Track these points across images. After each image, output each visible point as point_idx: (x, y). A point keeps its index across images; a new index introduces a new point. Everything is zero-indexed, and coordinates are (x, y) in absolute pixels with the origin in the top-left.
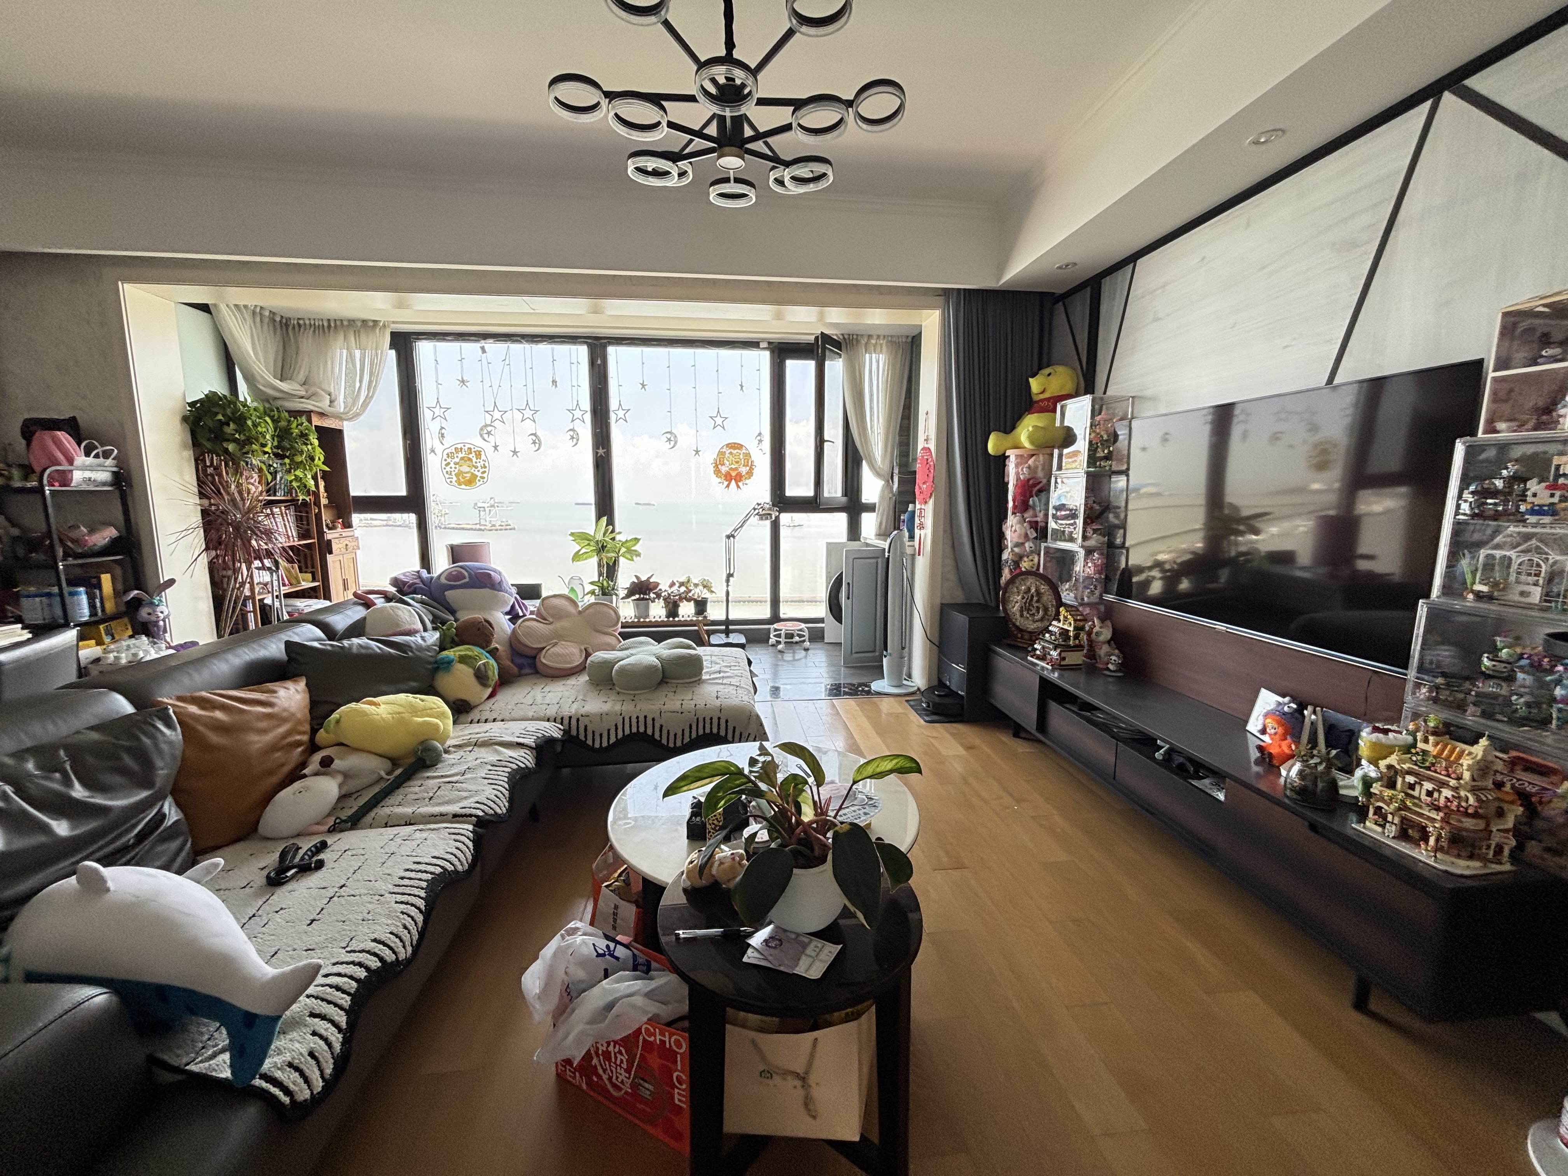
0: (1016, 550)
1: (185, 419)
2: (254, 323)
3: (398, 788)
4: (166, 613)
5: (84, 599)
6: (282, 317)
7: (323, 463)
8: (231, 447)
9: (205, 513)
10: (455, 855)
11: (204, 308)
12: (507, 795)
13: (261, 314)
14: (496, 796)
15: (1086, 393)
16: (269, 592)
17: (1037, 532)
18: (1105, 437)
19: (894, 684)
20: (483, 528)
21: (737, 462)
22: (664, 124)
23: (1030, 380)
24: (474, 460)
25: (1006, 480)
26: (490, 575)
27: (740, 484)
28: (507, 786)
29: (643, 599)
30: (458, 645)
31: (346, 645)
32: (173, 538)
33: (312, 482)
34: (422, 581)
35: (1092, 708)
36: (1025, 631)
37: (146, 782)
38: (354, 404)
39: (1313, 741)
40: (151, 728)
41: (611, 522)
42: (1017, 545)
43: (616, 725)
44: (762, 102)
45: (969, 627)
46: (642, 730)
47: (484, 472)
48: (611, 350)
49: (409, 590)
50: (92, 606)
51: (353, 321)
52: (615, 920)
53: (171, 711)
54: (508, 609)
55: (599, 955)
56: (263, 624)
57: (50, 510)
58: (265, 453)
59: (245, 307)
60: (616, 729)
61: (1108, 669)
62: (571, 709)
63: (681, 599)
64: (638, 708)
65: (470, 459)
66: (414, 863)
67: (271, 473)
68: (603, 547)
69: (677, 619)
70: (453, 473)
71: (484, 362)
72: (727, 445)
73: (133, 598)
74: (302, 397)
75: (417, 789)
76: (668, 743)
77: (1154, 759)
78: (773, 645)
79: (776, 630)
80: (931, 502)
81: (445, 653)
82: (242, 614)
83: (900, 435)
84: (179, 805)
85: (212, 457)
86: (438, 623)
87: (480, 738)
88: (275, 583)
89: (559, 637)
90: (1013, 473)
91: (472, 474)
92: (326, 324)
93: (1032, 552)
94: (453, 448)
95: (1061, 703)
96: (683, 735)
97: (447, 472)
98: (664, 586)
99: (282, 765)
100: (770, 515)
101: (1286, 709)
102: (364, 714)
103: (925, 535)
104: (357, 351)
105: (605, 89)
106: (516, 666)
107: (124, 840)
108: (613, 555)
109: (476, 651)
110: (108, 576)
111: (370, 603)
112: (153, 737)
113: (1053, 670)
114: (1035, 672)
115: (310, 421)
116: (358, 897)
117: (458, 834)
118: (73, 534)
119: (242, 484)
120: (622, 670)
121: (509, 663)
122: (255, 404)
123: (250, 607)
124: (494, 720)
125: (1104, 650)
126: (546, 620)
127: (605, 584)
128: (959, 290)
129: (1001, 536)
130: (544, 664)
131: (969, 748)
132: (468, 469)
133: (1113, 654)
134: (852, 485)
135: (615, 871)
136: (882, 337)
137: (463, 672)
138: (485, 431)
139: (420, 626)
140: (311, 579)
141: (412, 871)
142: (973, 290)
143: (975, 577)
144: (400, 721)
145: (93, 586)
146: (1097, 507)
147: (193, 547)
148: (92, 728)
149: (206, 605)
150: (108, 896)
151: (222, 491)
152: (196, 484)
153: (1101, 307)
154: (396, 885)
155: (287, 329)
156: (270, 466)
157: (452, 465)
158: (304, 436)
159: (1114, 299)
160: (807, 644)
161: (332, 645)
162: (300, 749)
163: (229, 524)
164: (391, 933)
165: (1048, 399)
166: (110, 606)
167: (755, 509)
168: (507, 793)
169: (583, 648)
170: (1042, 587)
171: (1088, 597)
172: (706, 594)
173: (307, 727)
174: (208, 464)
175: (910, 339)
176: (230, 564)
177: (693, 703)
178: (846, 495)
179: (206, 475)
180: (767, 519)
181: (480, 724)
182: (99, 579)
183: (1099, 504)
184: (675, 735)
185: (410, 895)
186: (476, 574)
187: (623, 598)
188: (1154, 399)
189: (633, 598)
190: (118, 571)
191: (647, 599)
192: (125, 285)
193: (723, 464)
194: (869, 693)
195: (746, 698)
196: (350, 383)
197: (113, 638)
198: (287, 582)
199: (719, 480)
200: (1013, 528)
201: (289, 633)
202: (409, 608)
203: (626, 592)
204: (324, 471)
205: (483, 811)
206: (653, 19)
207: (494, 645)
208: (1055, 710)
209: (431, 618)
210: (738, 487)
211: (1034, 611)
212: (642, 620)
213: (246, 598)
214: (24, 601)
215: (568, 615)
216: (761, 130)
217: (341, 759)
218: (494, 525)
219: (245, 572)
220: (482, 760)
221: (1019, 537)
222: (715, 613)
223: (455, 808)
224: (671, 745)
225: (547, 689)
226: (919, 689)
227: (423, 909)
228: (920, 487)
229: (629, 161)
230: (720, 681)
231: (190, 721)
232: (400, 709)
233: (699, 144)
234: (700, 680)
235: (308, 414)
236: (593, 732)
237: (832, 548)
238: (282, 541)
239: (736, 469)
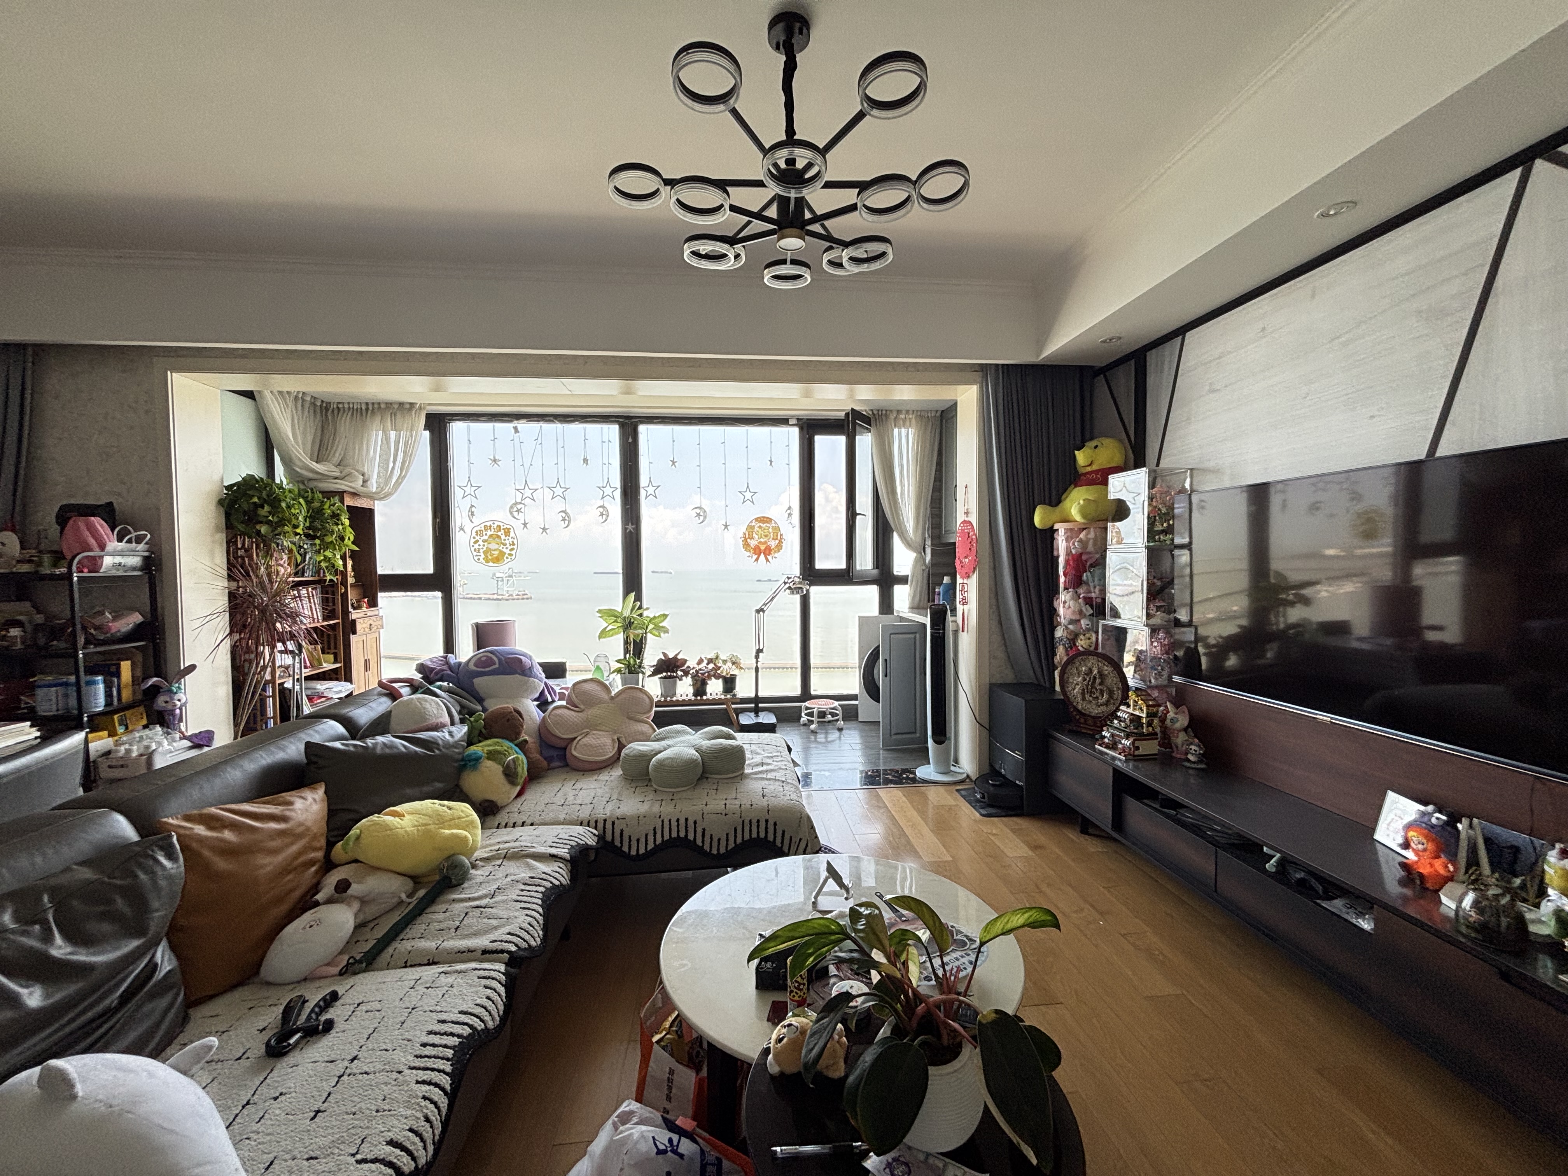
0: (1071, 627)
1: (221, 502)
2: (296, 409)
3: (420, 915)
4: (183, 701)
5: (101, 687)
6: (322, 401)
7: (353, 543)
8: (264, 529)
9: (232, 596)
10: (485, 1008)
11: (249, 395)
12: (541, 922)
13: (303, 400)
14: (529, 924)
15: (1136, 466)
16: (290, 676)
17: (1092, 609)
18: (1164, 510)
19: (942, 771)
20: (500, 597)
21: (766, 536)
22: (727, 207)
23: (1076, 452)
24: (503, 537)
25: (1055, 553)
26: (520, 660)
27: (769, 558)
28: (541, 910)
29: (670, 677)
30: (486, 739)
31: (370, 745)
32: (198, 623)
33: (341, 562)
34: (450, 667)
35: (1176, 805)
36: (1089, 716)
37: (139, 931)
38: (386, 484)
39: (1473, 862)
40: (151, 862)
41: (639, 598)
42: (1072, 622)
43: (655, 829)
44: (829, 185)
45: (1026, 709)
46: (682, 834)
47: (512, 550)
48: (642, 429)
49: (437, 677)
50: (108, 695)
51: (391, 404)
52: (670, 1088)
53: (175, 839)
54: (537, 695)
55: (660, 1152)
56: (282, 721)
57: (76, 596)
58: (297, 534)
59: (288, 392)
60: (655, 833)
61: (1188, 760)
62: (605, 810)
63: (709, 677)
64: (678, 808)
65: (499, 537)
66: (439, 1021)
67: (301, 555)
68: (631, 623)
69: (705, 698)
70: (481, 551)
71: (517, 441)
72: (756, 519)
73: (151, 686)
74: (336, 478)
75: (441, 916)
76: (711, 850)
77: (1265, 871)
78: (805, 725)
79: (807, 708)
80: (974, 578)
81: (473, 748)
82: (261, 700)
83: (932, 507)
84: (173, 948)
85: (244, 539)
86: (466, 714)
87: (509, 849)
88: (297, 665)
89: (590, 726)
90: (1062, 545)
91: (501, 551)
92: (364, 407)
93: (1088, 630)
94: (482, 526)
95: (1139, 799)
96: (727, 840)
97: (475, 550)
98: (692, 663)
99: (292, 891)
100: (801, 588)
101: (1434, 820)
102: (387, 827)
103: (969, 610)
104: (392, 433)
105: (664, 177)
106: (545, 759)
107: (107, 1002)
108: (640, 631)
109: (506, 744)
110: (129, 663)
111: (396, 695)
112: (152, 873)
113: (1127, 761)
114: (1105, 762)
115: (342, 502)
116: (371, 1076)
117: (489, 978)
118: (97, 621)
119: (271, 566)
120: (661, 764)
121: (538, 756)
122: (291, 486)
123: (270, 692)
124: (523, 824)
125: (1180, 739)
126: (577, 707)
127: (632, 661)
128: (997, 365)
129: (1053, 612)
130: (575, 757)
131: (1035, 847)
132: (496, 546)
133: (1192, 744)
134: (884, 558)
135: (665, 1019)
136: (911, 412)
137: (491, 770)
138: (515, 509)
139: (447, 719)
140: (332, 660)
141: (436, 1033)
142: (1012, 365)
143: (1027, 656)
144: (427, 834)
145: (111, 673)
146: (1159, 583)
147: (218, 630)
148: (82, 863)
149: (225, 690)
150: (74, 1107)
151: (251, 574)
152: (226, 568)
153: (1148, 379)
154: (416, 1056)
155: (326, 412)
156: (300, 547)
157: (481, 543)
158: (336, 516)
159: (1162, 372)
160: (841, 723)
161: (355, 746)
162: (313, 869)
163: (255, 607)
164: (411, 1130)
165: (1096, 472)
166: (126, 695)
167: (785, 583)
168: (541, 919)
169: (616, 738)
170: (1106, 668)
171: (1156, 679)
172: (735, 671)
173: (323, 842)
174: (240, 546)
175: (939, 414)
176: (253, 648)
177: (737, 802)
178: (877, 568)
179: (236, 558)
180: (798, 593)
181: (508, 829)
182: (118, 667)
183: (1160, 579)
184: (719, 840)
185: (433, 1070)
186: (506, 659)
187: (650, 676)
188: (1216, 471)
189: (660, 676)
190: (139, 657)
191: (676, 677)
192: (174, 374)
193: (753, 538)
194: (914, 780)
195: (794, 796)
196: (384, 462)
197: (127, 728)
198: (308, 664)
199: (748, 554)
200: (1067, 604)
201: (310, 732)
202: (437, 699)
203: (652, 669)
204: (352, 551)
205: (516, 945)
206: (722, 107)
207: (524, 736)
208: (1131, 804)
209: (458, 708)
210: (767, 560)
211: (1097, 694)
212: (669, 699)
213: (267, 682)
214: (40, 692)
215: (601, 701)
216: (819, 213)
217: (359, 882)
218: (511, 595)
219: (267, 657)
220: (513, 877)
221: (1074, 612)
222: (744, 689)
223: (483, 942)
224: (715, 852)
225: (578, 785)
226: (968, 776)
227: (448, 1088)
228: (961, 562)
229: (686, 245)
230: (764, 776)
231: (194, 845)
232: (426, 820)
233: (759, 226)
234: (742, 774)
235: (341, 494)
236: (630, 837)
237: (864, 622)
238: (308, 623)
239: (765, 542)
